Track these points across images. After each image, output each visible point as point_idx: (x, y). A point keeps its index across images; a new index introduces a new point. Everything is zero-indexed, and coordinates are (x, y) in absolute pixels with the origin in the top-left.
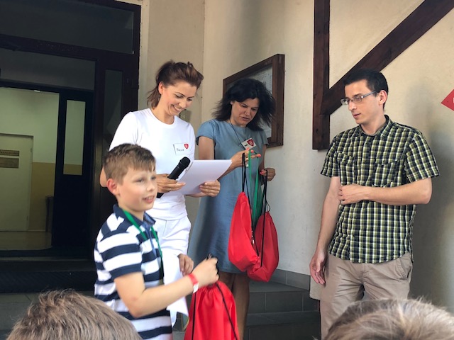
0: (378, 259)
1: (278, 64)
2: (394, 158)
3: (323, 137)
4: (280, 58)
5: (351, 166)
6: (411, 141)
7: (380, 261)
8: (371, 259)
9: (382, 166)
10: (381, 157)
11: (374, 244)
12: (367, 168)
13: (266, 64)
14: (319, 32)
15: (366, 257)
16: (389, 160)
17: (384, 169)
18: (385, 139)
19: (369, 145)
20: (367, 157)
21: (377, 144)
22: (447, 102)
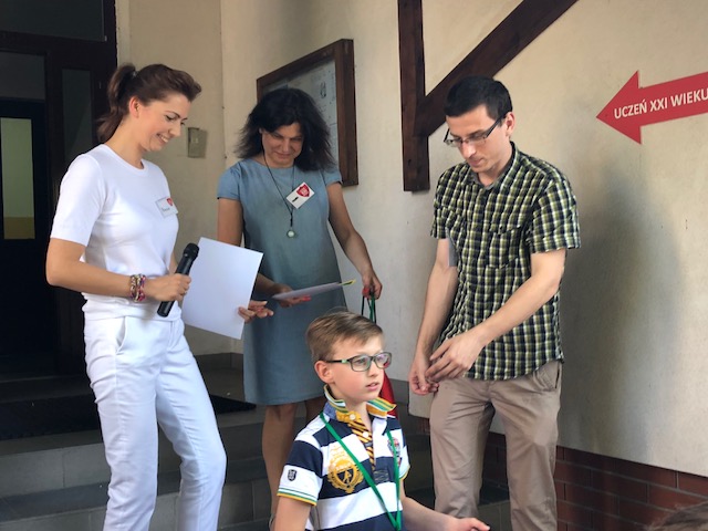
0: (502, 374)
1: (342, 55)
2: (515, 223)
3: (419, 171)
4: (346, 45)
5: (458, 230)
6: (543, 194)
7: (506, 377)
8: (492, 374)
9: (499, 237)
10: (498, 222)
11: (496, 352)
12: (478, 238)
13: (325, 54)
14: (406, 5)
15: (486, 371)
16: (508, 225)
17: (502, 240)
18: (506, 192)
19: (483, 203)
20: (479, 221)
21: (494, 201)
22: (606, 116)
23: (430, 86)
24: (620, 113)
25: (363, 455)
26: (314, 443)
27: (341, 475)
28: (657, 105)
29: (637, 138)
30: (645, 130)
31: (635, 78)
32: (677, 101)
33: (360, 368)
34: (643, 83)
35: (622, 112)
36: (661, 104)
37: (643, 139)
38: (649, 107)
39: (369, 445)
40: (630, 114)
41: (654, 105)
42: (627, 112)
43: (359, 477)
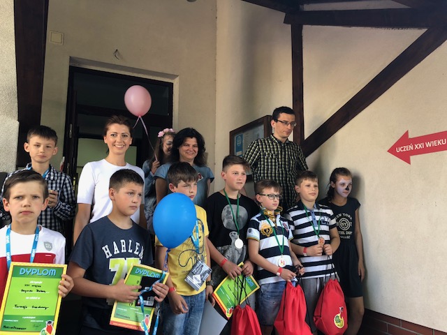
4: (269, 118)
13: (259, 122)
14: (296, 101)
22: (392, 150)
23: (307, 135)
24: (399, 150)
25: (273, 225)
26: (257, 220)
27: (265, 230)
28: (418, 146)
29: (409, 162)
30: (412, 158)
31: (407, 133)
32: (428, 145)
33: (272, 198)
34: (410, 136)
35: (400, 149)
36: (421, 146)
37: (411, 162)
38: (414, 147)
39: (275, 222)
40: (404, 150)
41: (416, 146)
42: (403, 149)
43: (271, 232)
